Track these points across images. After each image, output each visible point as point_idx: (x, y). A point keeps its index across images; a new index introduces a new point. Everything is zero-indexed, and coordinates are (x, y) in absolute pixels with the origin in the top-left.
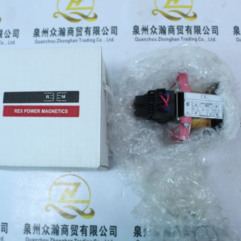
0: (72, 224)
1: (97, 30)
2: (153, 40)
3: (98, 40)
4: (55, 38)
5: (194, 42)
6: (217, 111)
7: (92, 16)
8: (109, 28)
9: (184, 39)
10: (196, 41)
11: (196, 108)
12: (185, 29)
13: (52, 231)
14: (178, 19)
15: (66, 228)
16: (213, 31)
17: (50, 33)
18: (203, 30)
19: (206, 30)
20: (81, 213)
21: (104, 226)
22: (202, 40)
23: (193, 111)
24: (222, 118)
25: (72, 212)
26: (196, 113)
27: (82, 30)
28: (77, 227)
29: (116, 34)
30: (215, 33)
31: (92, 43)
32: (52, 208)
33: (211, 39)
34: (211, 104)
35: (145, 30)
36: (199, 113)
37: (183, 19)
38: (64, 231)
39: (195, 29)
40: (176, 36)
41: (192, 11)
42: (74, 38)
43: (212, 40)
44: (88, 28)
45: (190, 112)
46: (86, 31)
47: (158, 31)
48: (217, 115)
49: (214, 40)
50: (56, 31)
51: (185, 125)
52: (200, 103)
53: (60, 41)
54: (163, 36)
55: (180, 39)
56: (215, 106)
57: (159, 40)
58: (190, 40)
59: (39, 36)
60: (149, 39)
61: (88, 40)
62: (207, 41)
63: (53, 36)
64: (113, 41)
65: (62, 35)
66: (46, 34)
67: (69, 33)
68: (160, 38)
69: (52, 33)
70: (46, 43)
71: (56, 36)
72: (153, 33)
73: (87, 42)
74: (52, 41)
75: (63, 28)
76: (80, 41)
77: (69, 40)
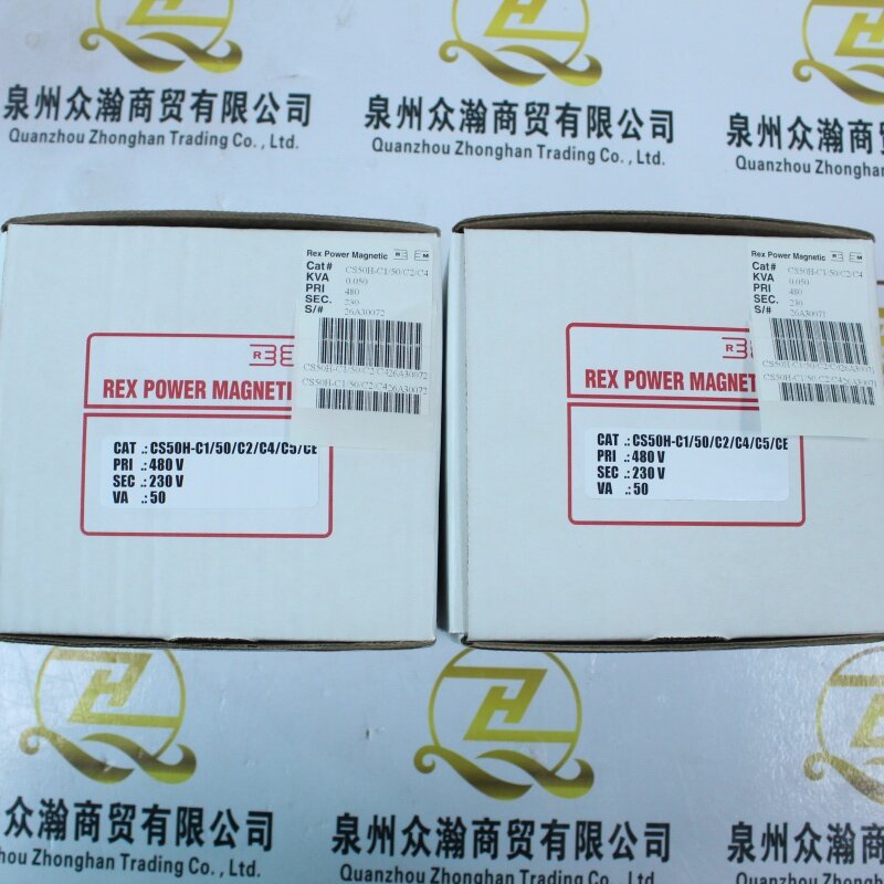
0: (115, 801)
1: (235, 105)
2: (436, 149)
4: (82, 126)
7: (221, 50)
8: (282, 100)
10: (592, 161)
12: (555, 114)
13: (42, 824)
14: (534, 78)
15: (92, 814)
16: (655, 126)
17: (65, 107)
18: (620, 123)
19: (630, 123)
20: (149, 762)
21: (229, 812)
22: (615, 158)
25: (116, 758)
27: (182, 100)
28: (130, 813)
29: (305, 124)
30: (663, 134)
31: (215, 149)
32: (44, 742)
33: (648, 155)
35: (410, 114)
37: (551, 77)
38: (84, 825)
39: (590, 118)
40: (520, 140)
41: (585, 50)
42: (154, 127)
43: (651, 159)
44: (204, 93)
46: (196, 106)
47: (456, 119)
49: (657, 159)
50: (88, 99)
53: (99, 137)
54: (474, 139)
57: (457, 153)
58: (569, 158)
59: (26, 116)
60: (424, 145)
61: (201, 137)
62: (630, 162)
63: (76, 118)
64: (292, 147)
65: (109, 118)
66: (53, 110)
67: (134, 110)
68: (461, 143)
69: (74, 108)
70: (51, 141)
71: (88, 117)
72: (437, 125)
73: (197, 144)
74: (72, 135)
75: (113, 90)
76: (173, 142)
77: (135, 137)
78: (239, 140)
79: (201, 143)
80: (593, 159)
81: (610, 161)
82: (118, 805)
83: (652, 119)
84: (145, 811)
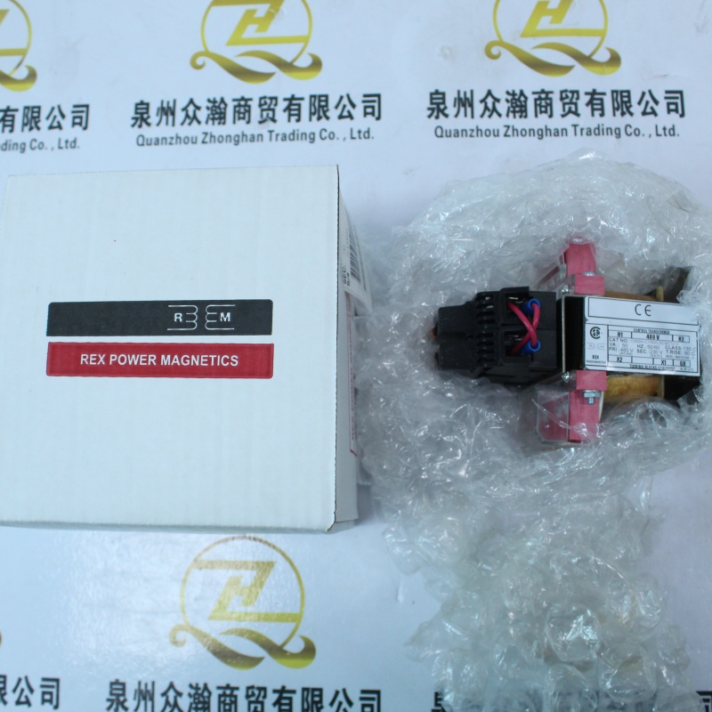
0: (250, 684)
1: (320, 106)
2: (488, 133)
4: (195, 130)
5: (612, 138)
6: (683, 354)
7: (305, 61)
8: (358, 100)
9: (582, 130)
10: (619, 136)
11: (619, 344)
12: (584, 99)
13: (191, 704)
14: (565, 69)
15: (231, 695)
16: (669, 104)
17: (180, 115)
18: (639, 103)
19: (647, 103)
20: (276, 651)
21: (344, 691)
22: (637, 132)
23: (611, 352)
24: (698, 375)
25: (250, 649)
26: (619, 360)
27: (276, 105)
28: (262, 693)
29: (378, 118)
30: (676, 110)
31: (305, 144)
32: (189, 637)
33: (664, 129)
34: (665, 332)
35: (464, 105)
36: (629, 360)
37: (579, 68)
38: (225, 704)
39: (614, 100)
40: (557, 122)
41: (607, 44)
42: (253, 128)
43: (667, 132)
44: (293, 98)
45: (603, 357)
46: (288, 109)
47: (502, 107)
48: (683, 364)
49: (672, 132)
50: (198, 108)
51: (586, 395)
52: (632, 330)
53: (209, 138)
54: (519, 123)
55: (571, 130)
56: (676, 338)
57: (506, 135)
58: (599, 134)
59: (149, 124)
60: (478, 130)
61: (293, 134)
62: (650, 136)
63: (190, 124)
64: (368, 137)
65: (216, 122)
66: (170, 118)
67: (237, 115)
68: (508, 127)
69: (187, 116)
70: (171, 144)
71: (199, 122)
72: (487, 113)
73: (290, 140)
74: (187, 137)
75: (218, 100)
76: (271, 139)
77: (238, 136)
78: (324, 134)
79: (293, 139)
80: (619, 134)
81: (633, 135)
82: (252, 687)
83: (666, 98)
84: (275, 691)
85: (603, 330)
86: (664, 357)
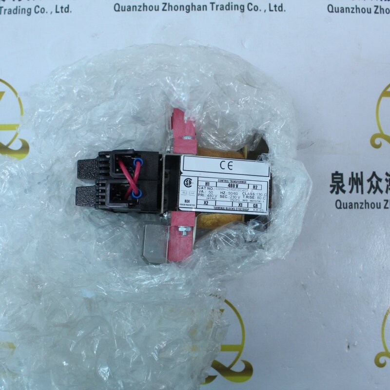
3: (38, 9)
6: (256, 198)
9: (217, 6)
11: (206, 191)
23: (199, 197)
24: (267, 214)
26: (206, 203)
34: (243, 182)
36: (214, 203)
45: (193, 201)
48: (255, 206)
51: (180, 229)
52: (217, 180)
56: (251, 187)
85: (194, 180)
86: (241, 200)
